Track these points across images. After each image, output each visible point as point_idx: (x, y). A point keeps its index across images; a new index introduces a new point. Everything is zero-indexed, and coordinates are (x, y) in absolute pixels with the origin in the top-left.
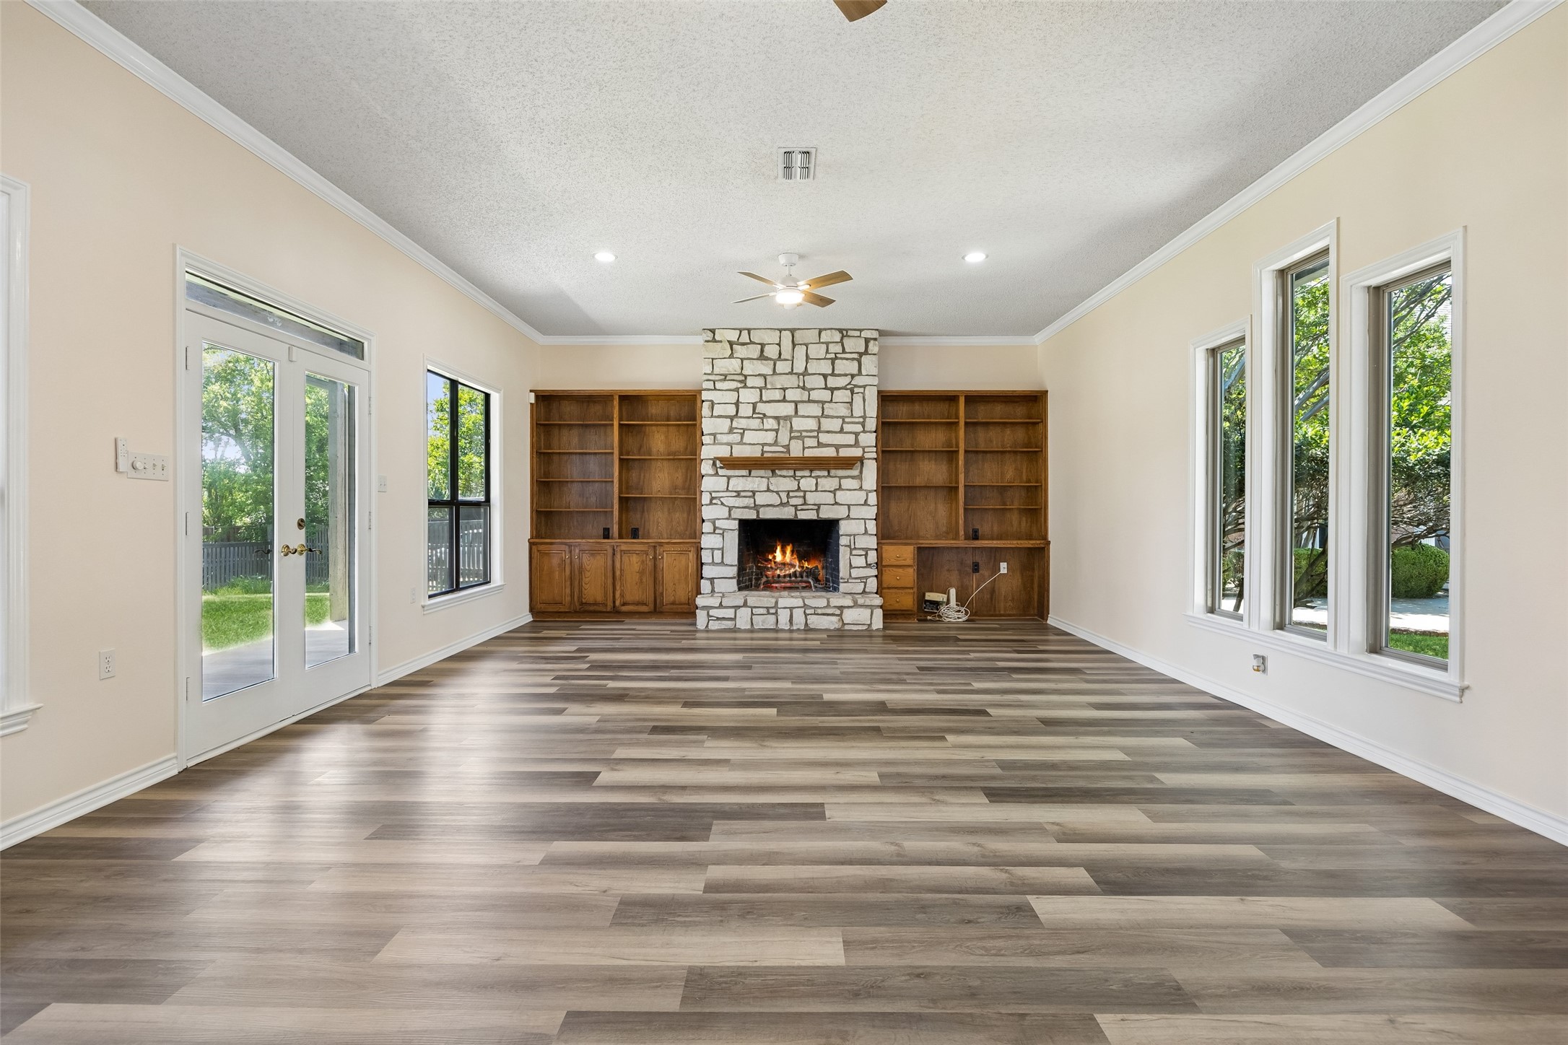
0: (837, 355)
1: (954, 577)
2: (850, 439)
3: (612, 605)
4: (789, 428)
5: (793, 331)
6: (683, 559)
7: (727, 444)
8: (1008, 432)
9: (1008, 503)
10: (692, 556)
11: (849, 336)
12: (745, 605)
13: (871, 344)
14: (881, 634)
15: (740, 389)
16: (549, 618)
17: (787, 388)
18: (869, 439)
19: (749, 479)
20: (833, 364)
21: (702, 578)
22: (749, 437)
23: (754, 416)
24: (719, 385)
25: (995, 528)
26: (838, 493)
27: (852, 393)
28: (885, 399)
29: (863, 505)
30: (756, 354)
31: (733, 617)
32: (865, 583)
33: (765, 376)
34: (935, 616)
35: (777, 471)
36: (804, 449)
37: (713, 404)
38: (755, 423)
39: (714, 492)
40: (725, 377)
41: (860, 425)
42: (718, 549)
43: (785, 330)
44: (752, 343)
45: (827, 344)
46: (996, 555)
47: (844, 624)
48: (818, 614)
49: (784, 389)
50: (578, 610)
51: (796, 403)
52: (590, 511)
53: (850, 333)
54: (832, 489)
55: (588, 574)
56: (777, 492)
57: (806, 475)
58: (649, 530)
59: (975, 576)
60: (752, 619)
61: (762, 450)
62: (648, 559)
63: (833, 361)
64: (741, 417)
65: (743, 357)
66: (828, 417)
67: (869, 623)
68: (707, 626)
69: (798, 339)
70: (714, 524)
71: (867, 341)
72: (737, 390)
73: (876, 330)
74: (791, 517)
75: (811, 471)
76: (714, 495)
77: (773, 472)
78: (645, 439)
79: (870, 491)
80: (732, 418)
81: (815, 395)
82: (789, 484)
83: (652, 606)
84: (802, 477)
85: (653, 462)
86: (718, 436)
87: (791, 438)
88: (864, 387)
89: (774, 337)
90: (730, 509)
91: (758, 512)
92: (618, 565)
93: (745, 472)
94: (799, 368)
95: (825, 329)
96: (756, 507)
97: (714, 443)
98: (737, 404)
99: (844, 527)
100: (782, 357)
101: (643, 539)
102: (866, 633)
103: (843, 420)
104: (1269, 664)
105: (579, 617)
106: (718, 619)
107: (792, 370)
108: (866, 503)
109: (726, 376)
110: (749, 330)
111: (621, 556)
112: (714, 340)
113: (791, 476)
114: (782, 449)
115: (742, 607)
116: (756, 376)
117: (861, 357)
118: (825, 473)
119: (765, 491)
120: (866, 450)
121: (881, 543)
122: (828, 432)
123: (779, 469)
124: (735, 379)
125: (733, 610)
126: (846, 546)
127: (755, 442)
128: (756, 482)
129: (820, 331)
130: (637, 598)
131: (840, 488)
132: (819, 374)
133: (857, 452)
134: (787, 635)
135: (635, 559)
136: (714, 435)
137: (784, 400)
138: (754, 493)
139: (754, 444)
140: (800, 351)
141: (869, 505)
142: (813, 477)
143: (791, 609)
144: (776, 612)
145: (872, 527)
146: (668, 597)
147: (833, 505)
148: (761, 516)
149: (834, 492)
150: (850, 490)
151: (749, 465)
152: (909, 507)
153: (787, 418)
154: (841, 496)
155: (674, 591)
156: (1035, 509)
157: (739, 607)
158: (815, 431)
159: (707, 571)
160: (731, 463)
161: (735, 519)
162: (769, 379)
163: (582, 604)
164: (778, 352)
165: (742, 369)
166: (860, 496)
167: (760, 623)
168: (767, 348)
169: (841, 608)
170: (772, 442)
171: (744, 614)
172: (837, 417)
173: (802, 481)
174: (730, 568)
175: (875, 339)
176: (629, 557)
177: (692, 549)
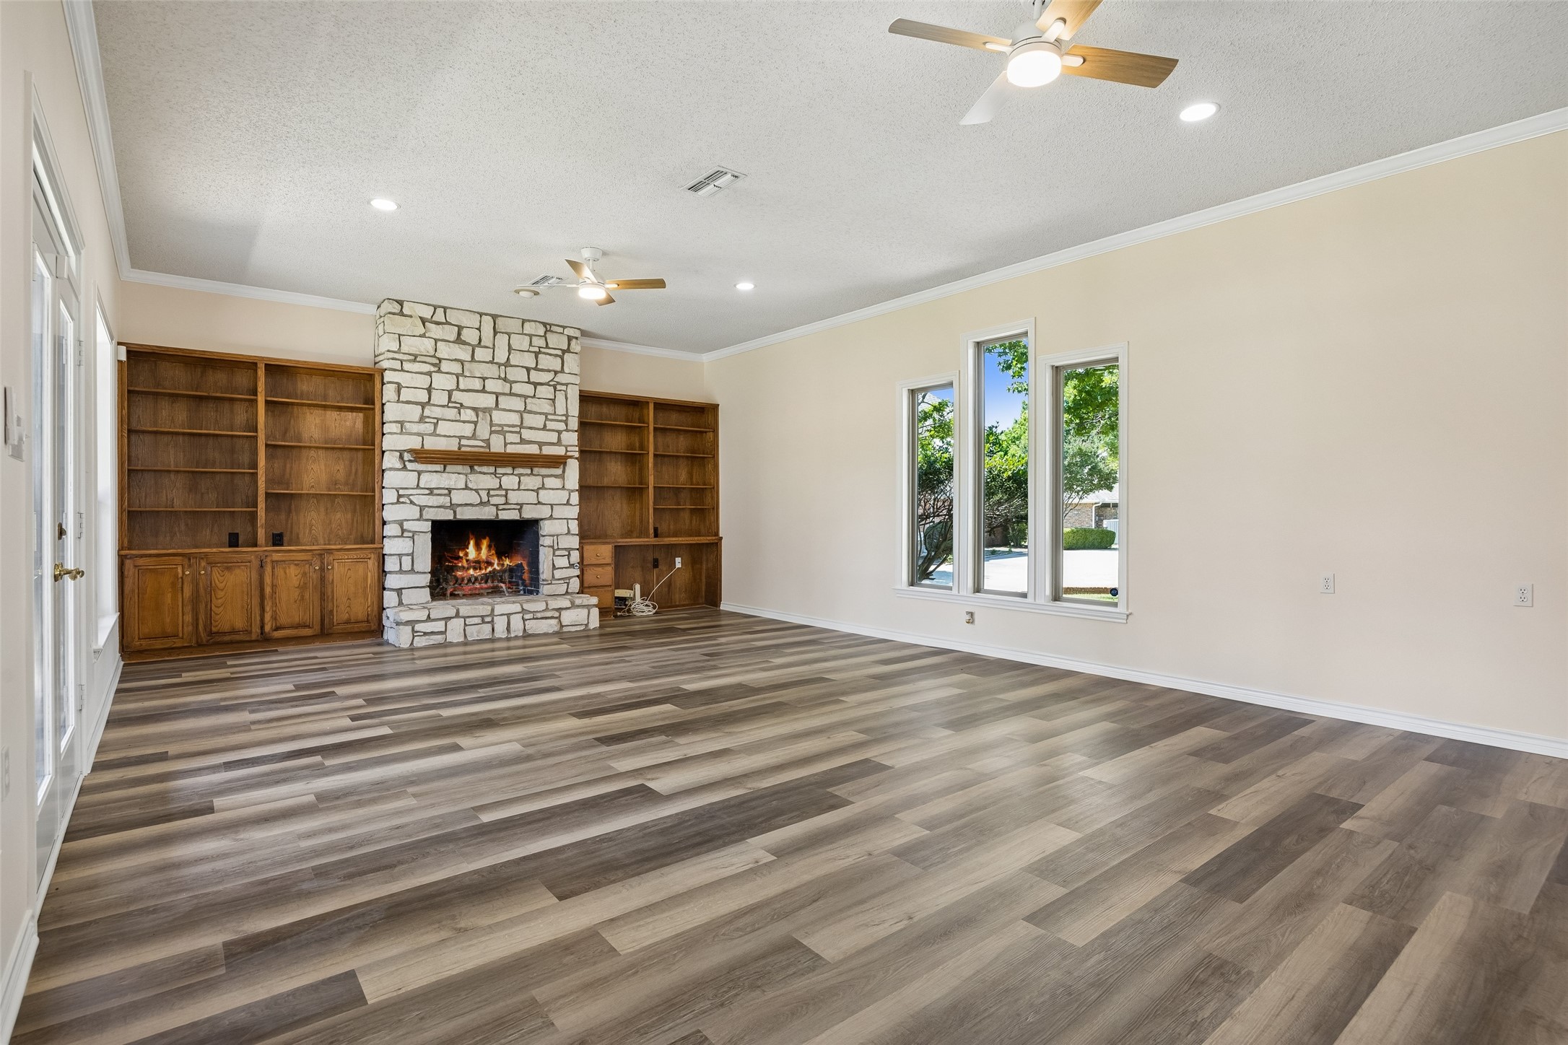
0: (541, 349)
1: (638, 574)
2: (553, 437)
3: (259, 631)
4: (489, 422)
5: (494, 317)
6: (361, 567)
7: (418, 434)
8: (682, 439)
9: (682, 503)
10: (372, 564)
11: (552, 331)
12: (457, 615)
13: (573, 342)
14: (597, 632)
15: (433, 374)
16: (149, 658)
17: (487, 378)
18: (572, 438)
19: (444, 475)
20: (537, 358)
21: (384, 589)
22: (443, 428)
23: (450, 405)
24: (407, 366)
25: (672, 527)
26: (541, 492)
27: (555, 390)
28: (587, 399)
29: (565, 504)
30: (453, 337)
31: (443, 630)
32: (568, 584)
33: (462, 362)
34: (624, 612)
35: (476, 467)
36: (506, 444)
37: (399, 387)
38: (451, 413)
39: (401, 488)
40: (415, 358)
41: (563, 424)
42: (407, 555)
43: (486, 314)
44: (447, 323)
45: (531, 336)
46: (672, 550)
47: (562, 626)
48: (537, 619)
49: (484, 379)
50: (205, 642)
51: (497, 395)
52: (208, 511)
53: (554, 328)
54: (536, 488)
55: (221, 594)
56: (476, 491)
57: (508, 472)
58: (298, 535)
59: (656, 571)
60: (465, 630)
61: (459, 443)
62: (312, 570)
63: (537, 354)
64: (434, 405)
65: (437, 338)
66: (530, 412)
67: (586, 622)
68: (412, 643)
69: (500, 327)
70: (401, 524)
71: (570, 338)
72: (429, 374)
73: (579, 329)
74: (492, 518)
75: (514, 468)
76: (401, 492)
77: (472, 467)
78: (292, 421)
79: (573, 491)
80: (423, 405)
81: (517, 388)
82: (491, 482)
83: (317, 628)
84: (504, 474)
85: (305, 453)
86: (407, 425)
87: (492, 432)
88: (567, 385)
89: (473, 321)
90: (422, 508)
91: (455, 512)
92: (268, 580)
93: (439, 467)
94: (501, 356)
95: (529, 321)
96: (453, 507)
97: (402, 433)
98: (429, 390)
99: (546, 528)
100: (482, 344)
101: (289, 545)
102: (584, 634)
103: (546, 417)
104: (976, 617)
105: (205, 652)
106: (425, 634)
107: (493, 359)
108: (568, 503)
109: (416, 356)
110: (445, 309)
111: (273, 568)
112: (401, 314)
113: (492, 473)
114: (482, 444)
115: (453, 618)
116: (452, 361)
117: (564, 354)
118: (529, 471)
119: (463, 489)
120: (569, 449)
121: (582, 543)
122: (531, 428)
123: (479, 465)
124: (427, 361)
125: (443, 622)
126: (549, 547)
127: (449, 435)
128: (453, 478)
129: (524, 321)
130: (297, 620)
131: (543, 487)
132: (522, 367)
133: (560, 451)
134: (504, 644)
135: (293, 571)
136: (402, 423)
137: (483, 391)
138: (450, 490)
139: (450, 436)
140: (502, 341)
141: (571, 505)
142: (516, 475)
143: (508, 615)
144: (493, 621)
145: (574, 526)
146: (341, 615)
147: (536, 504)
148: (459, 517)
149: (537, 491)
150: (553, 489)
151: (445, 459)
152: (598, 506)
153: (487, 410)
154: (544, 496)
155: (349, 605)
156: (703, 509)
157: (450, 618)
158: (516, 426)
159: (391, 581)
160: (422, 456)
161: (427, 520)
162: (467, 365)
163: (211, 634)
164: (478, 338)
165: (436, 351)
166: (563, 496)
167: (475, 634)
168: (465, 332)
169: (559, 610)
170: (470, 435)
171: (456, 625)
172: (540, 413)
173: (504, 479)
174: (423, 575)
175: (577, 338)
176: (284, 569)
177: (373, 556)
